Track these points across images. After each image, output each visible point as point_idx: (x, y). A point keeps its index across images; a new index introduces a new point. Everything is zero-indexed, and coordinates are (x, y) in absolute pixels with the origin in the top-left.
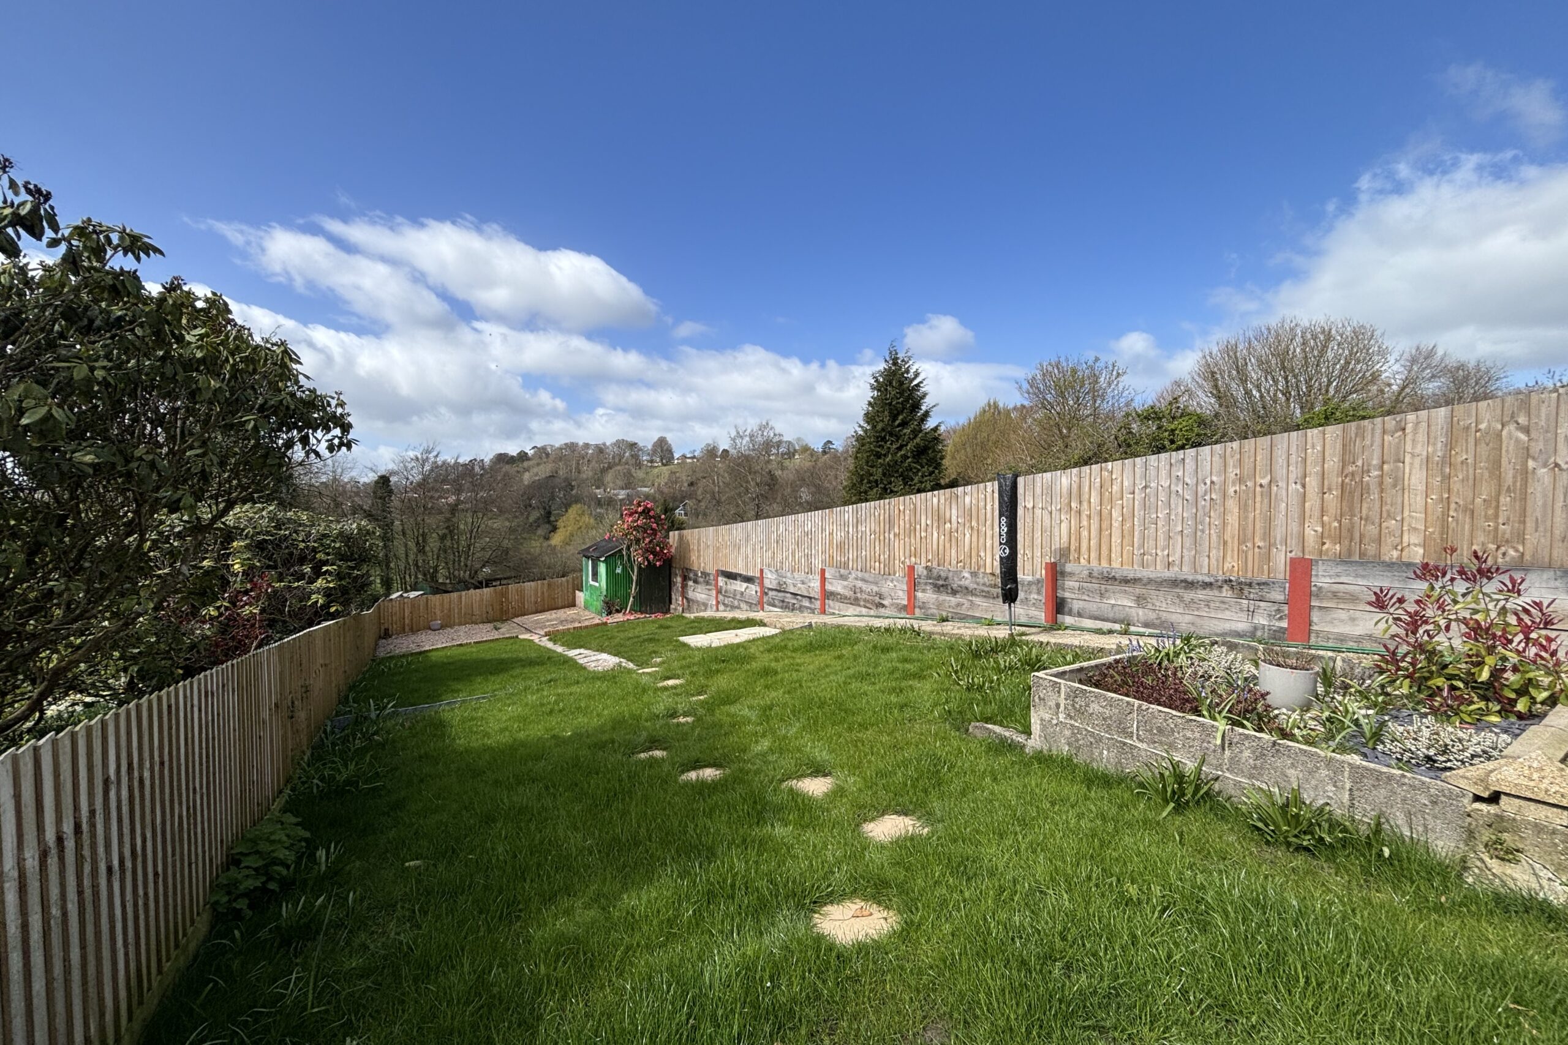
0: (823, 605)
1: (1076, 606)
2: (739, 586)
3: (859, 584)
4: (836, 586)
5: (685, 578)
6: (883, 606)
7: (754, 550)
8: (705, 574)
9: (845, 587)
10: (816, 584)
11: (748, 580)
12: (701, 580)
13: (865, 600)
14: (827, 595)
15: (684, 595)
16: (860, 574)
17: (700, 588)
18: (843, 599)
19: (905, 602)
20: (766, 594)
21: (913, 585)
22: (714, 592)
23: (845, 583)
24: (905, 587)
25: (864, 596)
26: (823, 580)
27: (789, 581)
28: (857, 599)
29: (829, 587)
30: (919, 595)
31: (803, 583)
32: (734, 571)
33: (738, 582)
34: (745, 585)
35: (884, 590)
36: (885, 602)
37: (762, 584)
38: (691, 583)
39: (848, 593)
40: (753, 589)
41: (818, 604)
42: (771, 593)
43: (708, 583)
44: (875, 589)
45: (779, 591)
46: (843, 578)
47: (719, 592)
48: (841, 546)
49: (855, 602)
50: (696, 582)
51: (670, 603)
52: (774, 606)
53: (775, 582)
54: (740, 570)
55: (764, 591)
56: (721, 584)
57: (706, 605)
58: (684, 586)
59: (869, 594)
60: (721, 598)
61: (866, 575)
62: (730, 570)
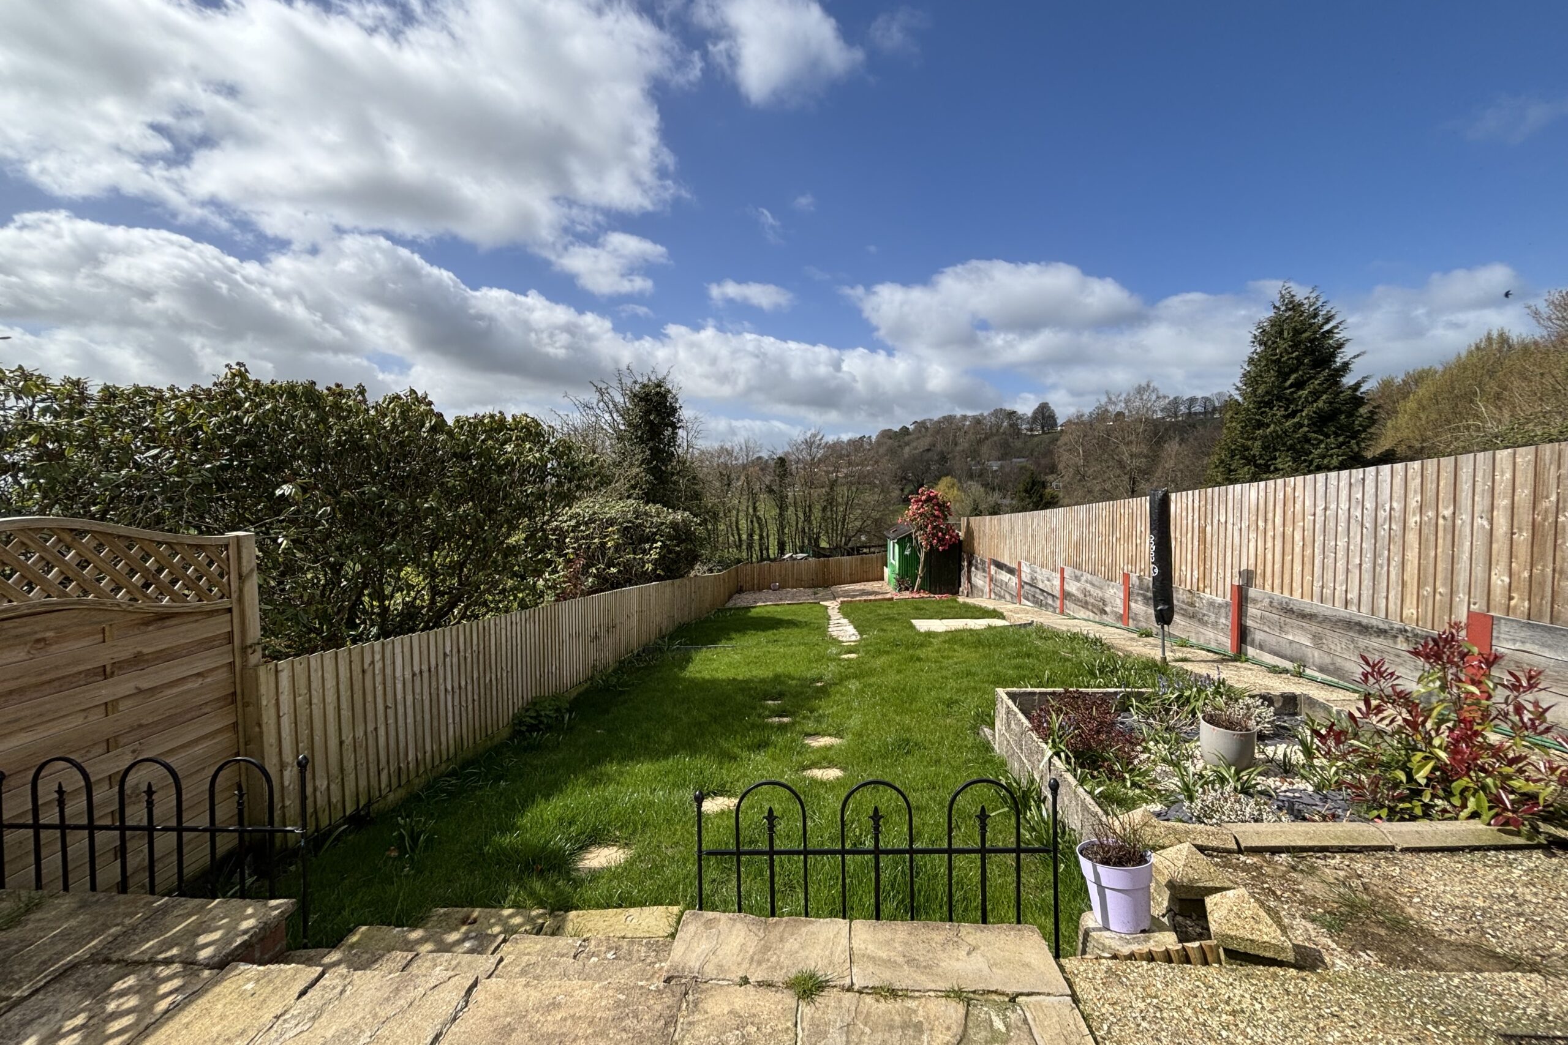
0: (1062, 604)
1: (1258, 636)
2: (1004, 576)
3: (1089, 587)
4: (1072, 587)
5: (970, 565)
6: (1105, 613)
7: (1015, 543)
8: (983, 562)
9: (1078, 589)
10: (1057, 582)
11: (1011, 571)
12: (980, 566)
13: (1093, 605)
14: (1066, 595)
15: (969, 580)
16: (1089, 577)
17: (980, 574)
18: (1076, 601)
19: (1122, 612)
20: (1023, 587)
21: (1128, 596)
22: (988, 580)
23: (1078, 584)
24: (1122, 596)
25: (1092, 601)
26: (1063, 579)
27: (1039, 577)
28: (1086, 603)
29: (1067, 587)
30: (1132, 605)
31: (1049, 580)
32: (1002, 561)
33: (1004, 572)
34: (1009, 576)
35: (1107, 596)
36: (1108, 609)
37: (1020, 577)
38: (973, 569)
39: (1081, 596)
40: (1013, 581)
41: (1058, 602)
42: (1027, 587)
43: (984, 571)
44: (1100, 594)
45: (1031, 585)
46: (1077, 579)
47: (991, 580)
48: (1077, 544)
49: (1085, 605)
50: (976, 568)
51: (960, 586)
52: (1028, 599)
53: (1029, 576)
54: (1006, 561)
55: (1021, 584)
56: (993, 572)
57: (982, 591)
58: (969, 571)
59: (1095, 598)
60: (992, 586)
61: (1094, 579)
62: (999, 559)
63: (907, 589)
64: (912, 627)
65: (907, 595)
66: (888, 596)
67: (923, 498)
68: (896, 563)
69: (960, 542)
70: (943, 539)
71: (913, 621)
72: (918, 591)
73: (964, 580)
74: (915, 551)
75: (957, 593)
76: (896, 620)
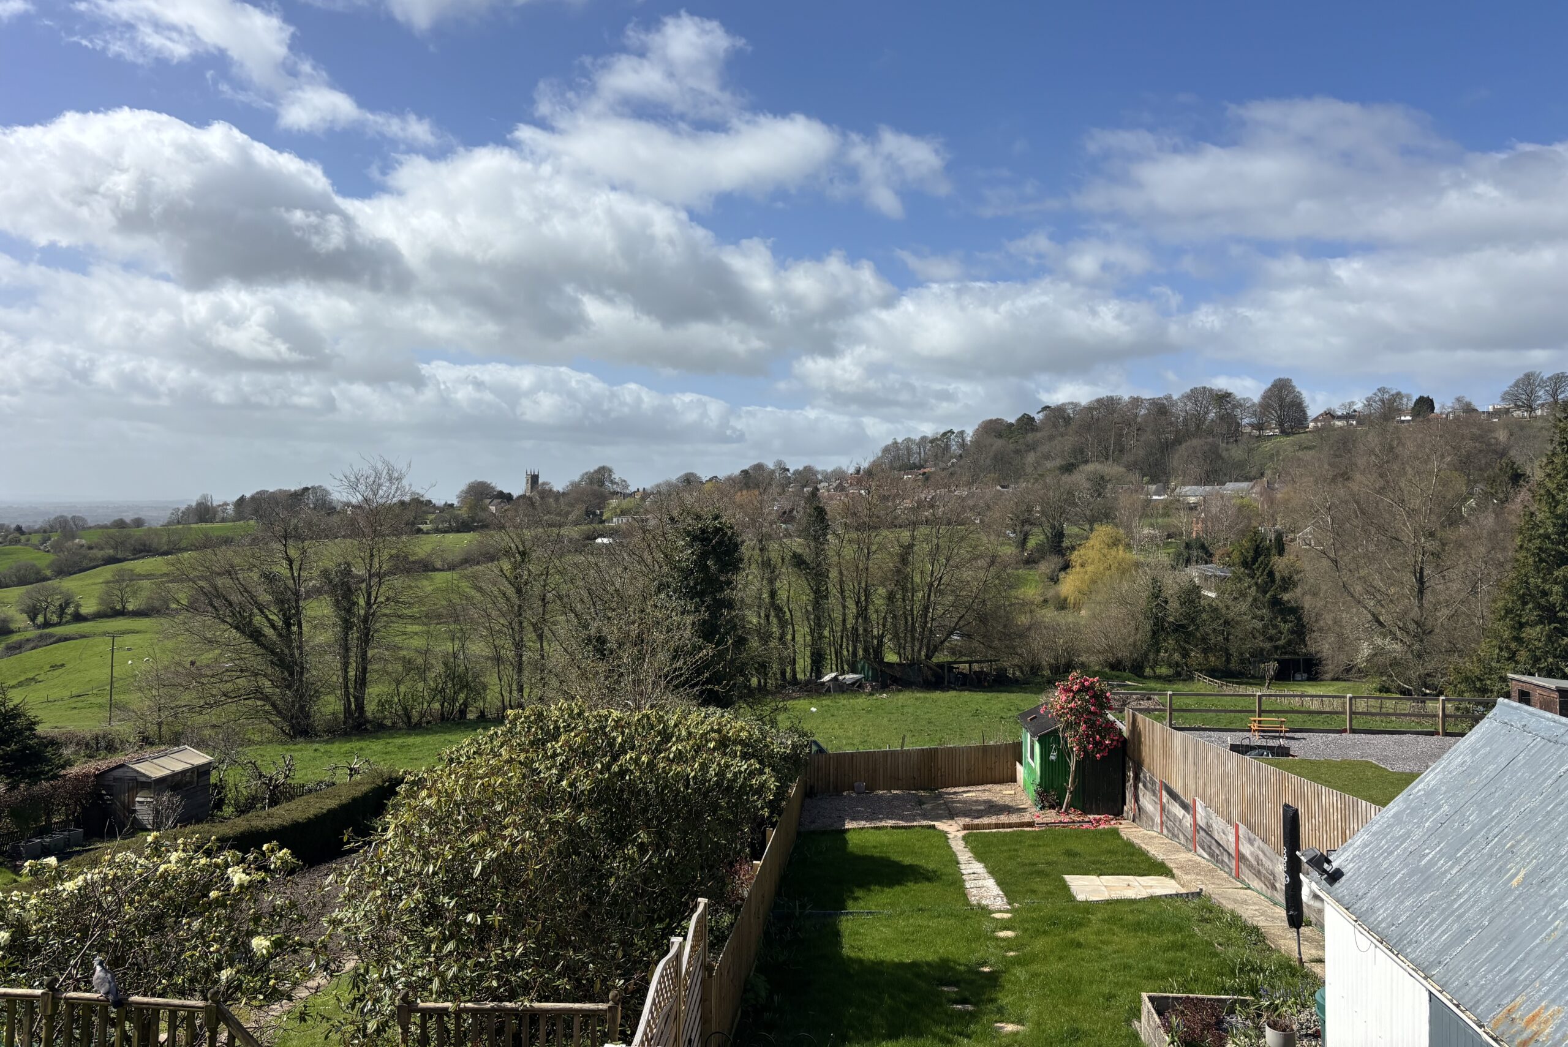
0: (1239, 866)
2: (1177, 810)
3: (1261, 855)
4: (1246, 850)
5: (1137, 778)
6: (1276, 889)
7: (1190, 772)
8: (1153, 782)
9: (1252, 854)
10: (1232, 839)
11: (1185, 806)
12: (1149, 785)
13: (1265, 875)
14: (1240, 857)
15: (1137, 800)
16: (1261, 844)
17: (1149, 795)
18: (1250, 867)
20: (1198, 831)
22: (1159, 807)
23: (1252, 849)
25: (1265, 872)
26: (1237, 838)
27: (1214, 825)
28: (1259, 872)
29: (1241, 849)
31: (1224, 834)
32: (1175, 789)
33: (1177, 805)
34: (1183, 812)
35: (1276, 870)
37: (1195, 818)
38: (1141, 785)
39: (1254, 863)
40: (1188, 821)
41: (1234, 862)
42: (1202, 833)
43: (1154, 794)
44: (1271, 866)
45: (1207, 833)
46: (1251, 842)
47: (1163, 809)
48: (1249, 804)
49: (1259, 875)
50: (1145, 786)
51: (1124, 803)
52: (1204, 850)
53: (1204, 821)
54: (1179, 790)
55: (1196, 827)
56: (1164, 800)
57: (1153, 820)
58: (1136, 788)
59: (1266, 870)
60: (1164, 818)
61: (1265, 847)
62: (1172, 786)
63: (1052, 807)
64: (1066, 888)
65: (1051, 816)
66: (1027, 818)
67: (1075, 688)
68: (1036, 764)
69: (1125, 741)
70: (1101, 743)
71: (1067, 877)
72: (1067, 812)
73: (1129, 796)
74: (1064, 754)
75: (1118, 813)
76: (1047, 875)
